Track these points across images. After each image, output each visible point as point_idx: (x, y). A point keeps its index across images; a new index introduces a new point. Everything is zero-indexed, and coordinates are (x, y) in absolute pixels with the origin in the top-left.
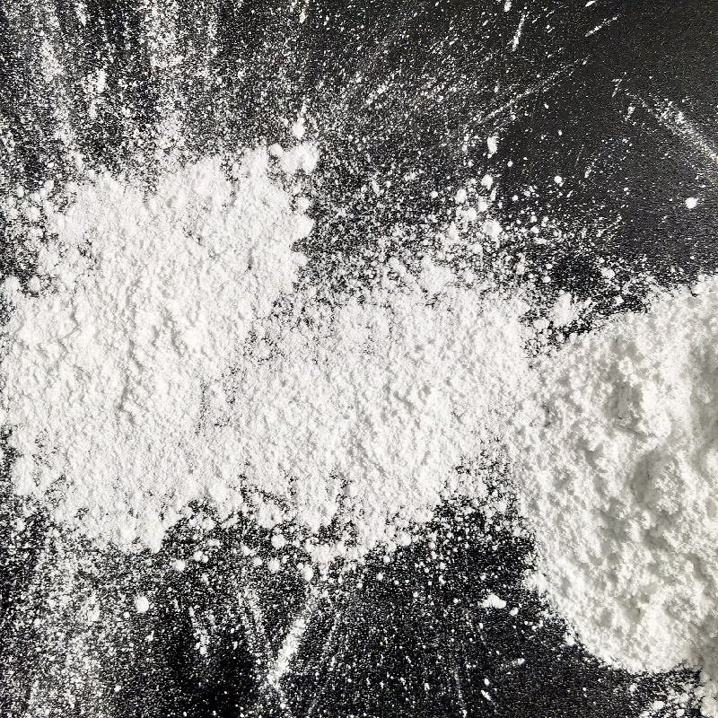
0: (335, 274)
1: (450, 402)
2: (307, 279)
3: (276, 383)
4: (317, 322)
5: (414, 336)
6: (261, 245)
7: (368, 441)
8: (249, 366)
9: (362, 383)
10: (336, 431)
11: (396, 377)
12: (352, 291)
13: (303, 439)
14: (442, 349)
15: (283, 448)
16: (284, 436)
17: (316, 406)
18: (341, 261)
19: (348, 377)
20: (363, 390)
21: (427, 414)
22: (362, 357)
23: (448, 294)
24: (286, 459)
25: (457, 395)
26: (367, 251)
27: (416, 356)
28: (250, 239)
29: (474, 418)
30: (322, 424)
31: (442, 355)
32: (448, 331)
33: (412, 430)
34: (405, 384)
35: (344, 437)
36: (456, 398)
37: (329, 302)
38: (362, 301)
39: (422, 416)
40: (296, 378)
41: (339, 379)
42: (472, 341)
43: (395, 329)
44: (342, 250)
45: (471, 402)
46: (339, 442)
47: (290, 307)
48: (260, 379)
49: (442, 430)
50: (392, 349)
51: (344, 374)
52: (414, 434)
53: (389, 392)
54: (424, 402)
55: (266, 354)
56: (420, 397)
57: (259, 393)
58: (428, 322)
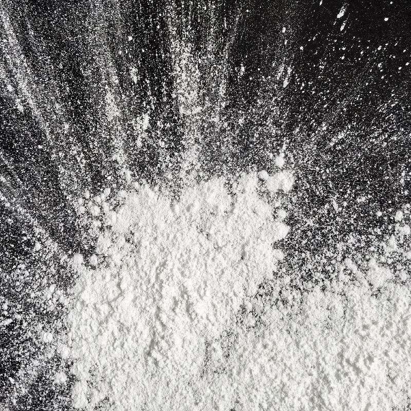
0: (304, 268)
1: (386, 368)
2: (284, 270)
3: (259, 346)
4: (290, 303)
5: (362, 318)
6: (251, 243)
7: (326, 394)
8: (240, 331)
9: (323, 350)
10: (302, 385)
11: (348, 347)
12: (317, 281)
13: (278, 388)
14: (382, 329)
15: (263, 394)
16: (264, 385)
17: (288, 365)
18: (309, 258)
19: (312, 346)
20: (323, 356)
21: (370, 376)
22: (323, 331)
23: (388, 288)
24: (264, 401)
25: (392, 363)
26: (328, 252)
27: (363, 333)
28: (243, 238)
29: (404, 380)
30: (292, 378)
31: (382, 333)
32: (387, 316)
33: (358, 387)
34: (354, 353)
35: (308, 388)
36: (391, 365)
37: (300, 289)
38: (324, 289)
39: (366, 377)
40: (274, 343)
41: (306, 346)
42: (405, 324)
43: (348, 311)
44: (309, 250)
45: (402, 369)
46: (304, 392)
47: (270, 289)
48: (248, 342)
49: (380, 388)
50: (346, 327)
51: (310, 343)
52: (359, 390)
53: (342, 359)
54: (369, 368)
55: (253, 323)
56: (365, 363)
57: (247, 353)
58: (373, 308)
